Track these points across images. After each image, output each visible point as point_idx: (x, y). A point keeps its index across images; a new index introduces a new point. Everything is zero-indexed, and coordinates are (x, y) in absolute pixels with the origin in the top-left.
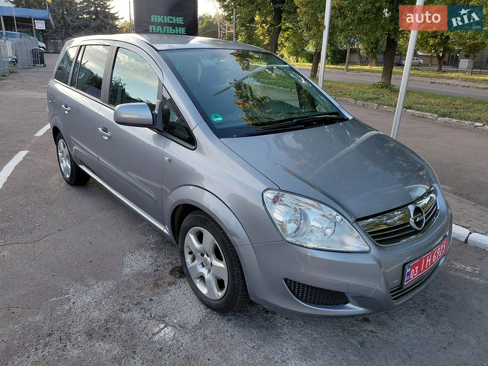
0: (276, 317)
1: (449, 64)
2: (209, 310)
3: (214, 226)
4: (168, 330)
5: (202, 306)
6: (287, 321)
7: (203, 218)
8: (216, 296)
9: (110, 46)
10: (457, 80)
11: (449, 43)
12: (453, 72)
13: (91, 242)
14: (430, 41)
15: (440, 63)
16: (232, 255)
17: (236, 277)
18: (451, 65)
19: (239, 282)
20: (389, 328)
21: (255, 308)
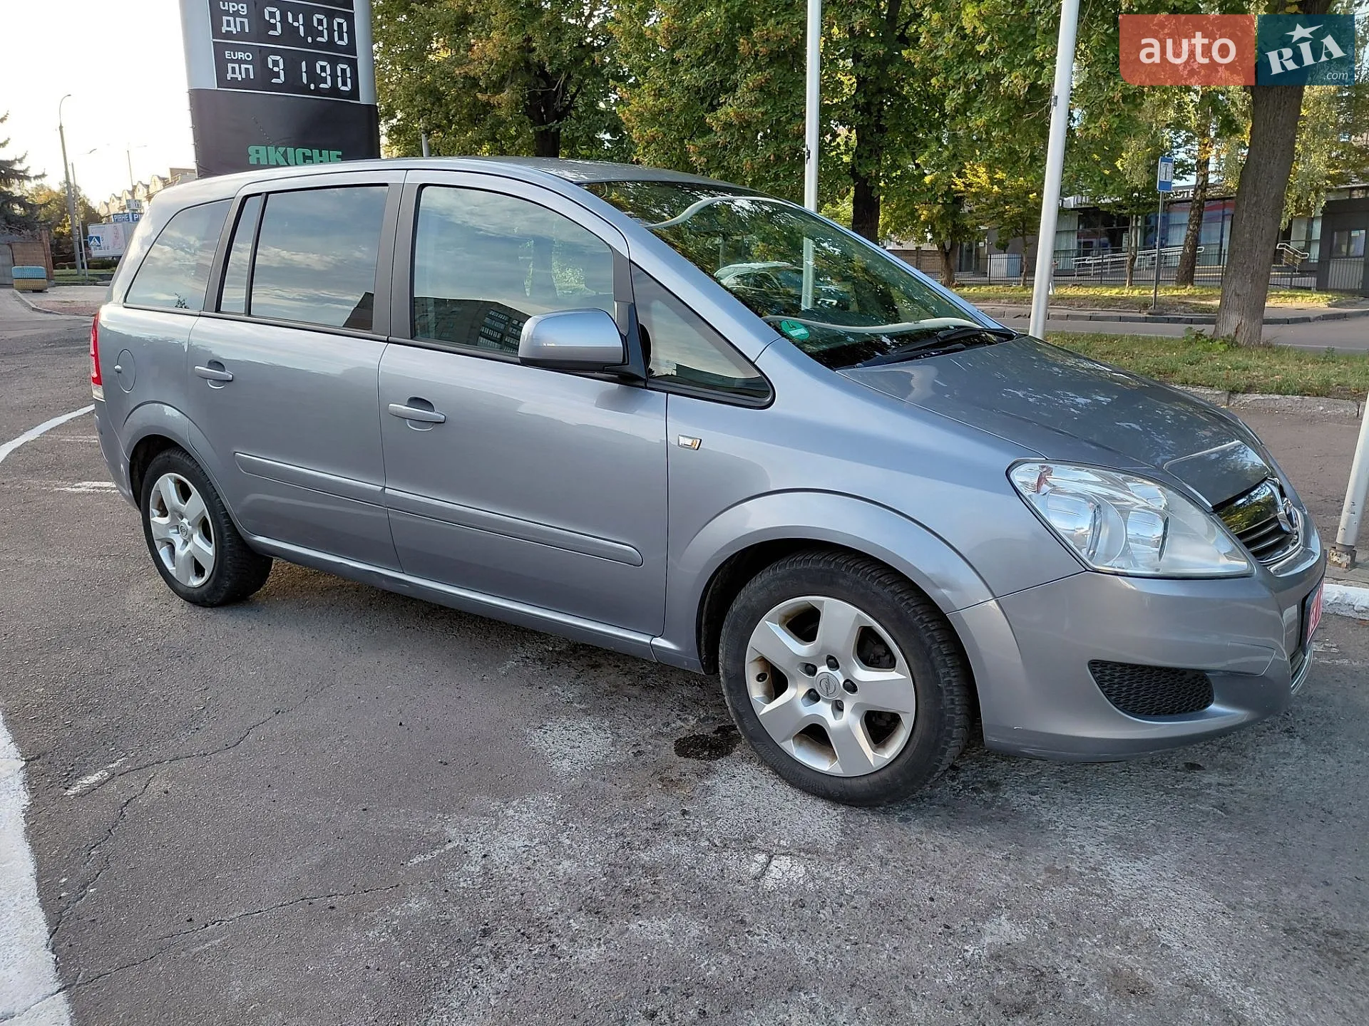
0: (1006, 796)
1: (963, 268)
2: (843, 809)
3: (863, 582)
4: (781, 865)
5: (821, 805)
6: (1036, 798)
7: (820, 570)
8: (872, 762)
9: (386, 185)
10: (1000, 302)
11: (965, 215)
12: (981, 285)
13: (401, 724)
14: (920, 212)
15: (948, 264)
16: (928, 641)
17: (944, 692)
18: (968, 269)
19: (953, 703)
20: (1249, 772)
21: (942, 787)
